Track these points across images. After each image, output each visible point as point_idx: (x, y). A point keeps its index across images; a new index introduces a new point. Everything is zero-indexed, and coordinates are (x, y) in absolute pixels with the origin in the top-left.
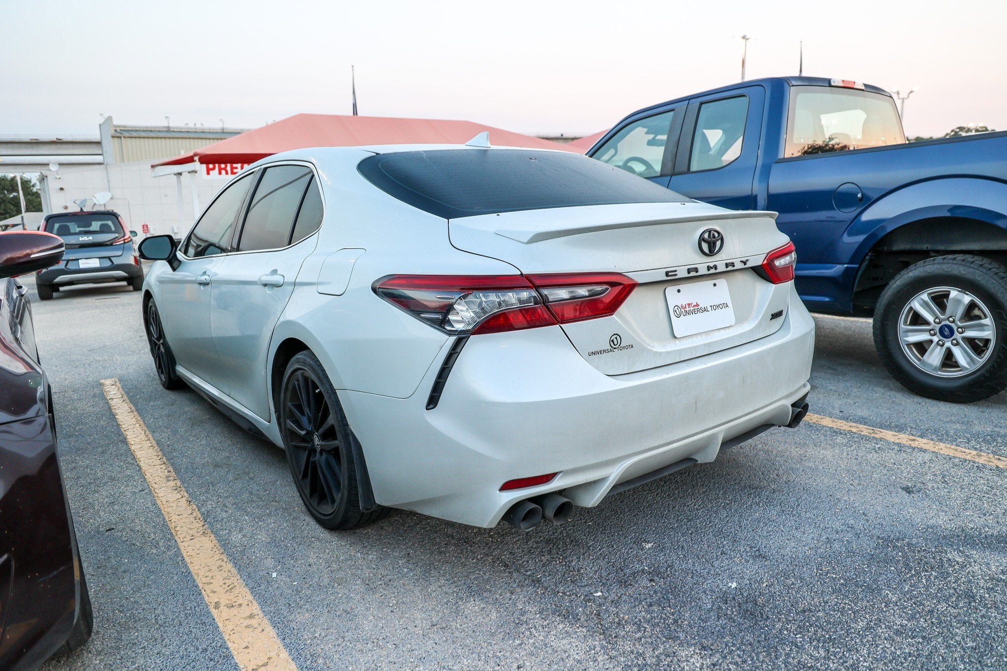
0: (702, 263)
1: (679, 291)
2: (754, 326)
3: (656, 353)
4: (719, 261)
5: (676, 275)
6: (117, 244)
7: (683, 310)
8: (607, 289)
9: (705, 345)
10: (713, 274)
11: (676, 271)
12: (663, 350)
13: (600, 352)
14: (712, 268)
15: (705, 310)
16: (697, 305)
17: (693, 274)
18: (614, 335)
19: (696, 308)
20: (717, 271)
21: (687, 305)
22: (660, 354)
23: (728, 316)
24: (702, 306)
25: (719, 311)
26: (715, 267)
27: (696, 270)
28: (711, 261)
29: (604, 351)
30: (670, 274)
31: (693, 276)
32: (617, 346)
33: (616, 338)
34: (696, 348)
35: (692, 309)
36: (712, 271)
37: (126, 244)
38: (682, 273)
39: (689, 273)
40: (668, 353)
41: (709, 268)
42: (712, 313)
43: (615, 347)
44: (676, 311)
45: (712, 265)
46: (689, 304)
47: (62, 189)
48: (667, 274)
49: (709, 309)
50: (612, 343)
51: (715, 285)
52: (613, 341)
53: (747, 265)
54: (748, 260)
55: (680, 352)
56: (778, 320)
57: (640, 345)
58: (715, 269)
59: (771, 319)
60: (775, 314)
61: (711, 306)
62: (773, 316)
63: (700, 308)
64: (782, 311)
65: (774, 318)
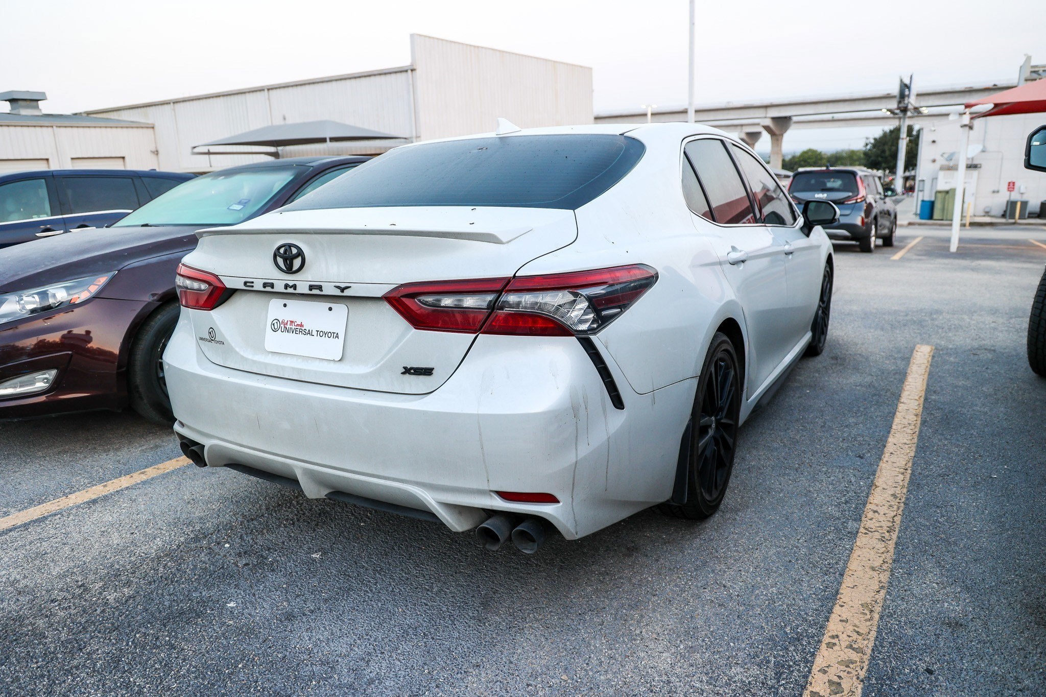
0: (280, 280)
1: (285, 305)
2: (368, 371)
3: (242, 357)
4: (302, 282)
5: (253, 286)
6: (849, 202)
7: (283, 326)
8: (208, 287)
9: (293, 369)
10: (290, 293)
11: (253, 282)
12: (250, 357)
13: (205, 339)
14: (291, 287)
15: (309, 333)
16: (301, 325)
17: (268, 289)
18: (211, 328)
19: (299, 328)
20: (297, 291)
21: (289, 322)
22: (246, 359)
23: (334, 348)
24: (307, 327)
25: (325, 339)
26: (294, 287)
27: (272, 286)
28: (290, 279)
29: (207, 340)
30: (248, 284)
31: (268, 291)
33: (212, 331)
34: (283, 368)
35: (293, 327)
36: (290, 290)
37: (857, 204)
38: (259, 285)
39: (265, 287)
40: (254, 362)
41: (286, 286)
42: (316, 338)
43: (212, 338)
44: (274, 324)
45: (291, 283)
46: (292, 322)
47: (934, 142)
48: (245, 283)
49: (315, 333)
50: (210, 335)
51: (330, 309)
52: (210, 333)
53: (347, 293)
54: (350, 287)
55: (266, 365)
56: (422, 378)
57: (229, 344)
58: (295, 289)
59: (403, 373)
60: (411, 368)
61: (317, 331)
62: (407, 371)
63: (303, 329)
64: (433, 369)
65: (410, 373)
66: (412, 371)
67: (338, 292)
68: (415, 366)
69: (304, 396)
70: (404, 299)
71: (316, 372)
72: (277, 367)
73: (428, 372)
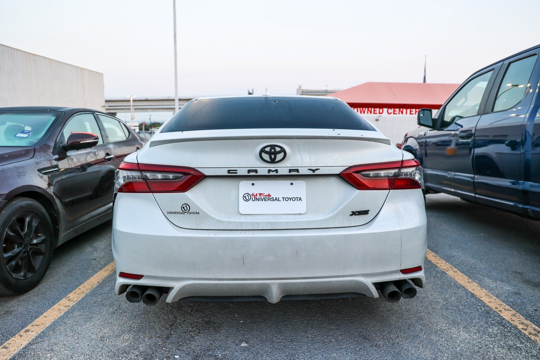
0: (263, 168)
1: (252, 184)
2: (326, 217)
3: (219, 221)
4: (283, 168)
5: (236, 173)
7: (253, 197)
8: (182, 177)
10: (273, 175)
11: (236, 170)
12: (226, 220)
13: (175, 213)
14: (273, 172)
15: (277, 200)
16: (269, 195)
17: (252, 174)
18: (185, 204)
19: (268, 197)
20: (278, 174)
21: (258, 195)
23: (300, 206)
24: (274, 196)
25: (291, 202)
26: (276, 171)
27: (256, 171)
28: (273, 167)
29: (178, 213)
30: (230, 172)
32: (187, 211)
33: (186, 206)
34: (258, 223)
35: (262, 197)
38: (242, 172)
39: (249, 172)
40: (230, 223)
41: (269, 171)
42: (282, 203)
43: (185, 211)
44: (245, 197)
45: (273, 169)
46: (260, 194)
48: (229, 171)
49: (281, 199)
50: (183, 209)
52: (184, 207)
53: (316, 173)
54: (319, 169)
55: (241, 223)
56: (362, 216)
57: (204, 213)
58: (277, 172)
59: (351, 215)
60: (356, 212)
61: (283, 198)
62: (354, 213)
63: (271, 197)
64: (369, 211)
65: (356, 215)
66: (357, 213)
67: (311, 173)
68: (358, 210)
69: (288, 237)
70: (354, 174)
71: (287, 223)
72: (252, 223)
73: (366, 212)
